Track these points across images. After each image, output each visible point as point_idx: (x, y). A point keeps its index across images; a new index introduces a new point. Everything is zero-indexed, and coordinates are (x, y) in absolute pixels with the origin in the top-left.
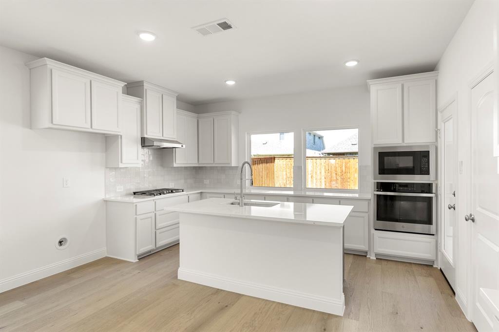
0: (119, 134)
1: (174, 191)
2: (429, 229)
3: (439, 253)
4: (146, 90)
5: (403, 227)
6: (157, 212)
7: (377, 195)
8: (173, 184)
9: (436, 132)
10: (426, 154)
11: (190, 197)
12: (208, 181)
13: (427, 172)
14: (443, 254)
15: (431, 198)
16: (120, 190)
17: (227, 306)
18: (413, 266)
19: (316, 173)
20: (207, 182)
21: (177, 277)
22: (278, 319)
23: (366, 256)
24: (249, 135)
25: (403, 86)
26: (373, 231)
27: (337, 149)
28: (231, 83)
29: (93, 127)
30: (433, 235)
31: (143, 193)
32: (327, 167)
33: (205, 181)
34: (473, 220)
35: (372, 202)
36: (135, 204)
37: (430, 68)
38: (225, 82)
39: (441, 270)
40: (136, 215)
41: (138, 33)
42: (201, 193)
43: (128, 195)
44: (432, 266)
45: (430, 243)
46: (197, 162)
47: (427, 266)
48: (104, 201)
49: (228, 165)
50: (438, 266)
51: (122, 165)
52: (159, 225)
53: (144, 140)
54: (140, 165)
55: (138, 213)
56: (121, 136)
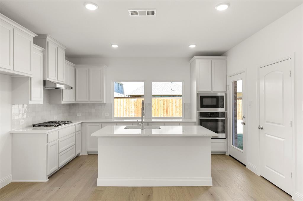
0: (29, 76)
1: (67, 123)
3: (228, 147)
4: (48, 42)
6: (59, 140)
7: (200, 119)
8: (56, 117)
10: (222, 97)
11: (76, 127)
12: (81, 114)
13: (223, 107)
15: (224, 120)
16: (22, 124)
17: (149, 196)
19: (129, 108)
20: (79, 115)
22: (185, 195)
24: (113, 82)
25: (211, 61)
27: (136, 92)
28: (115, 46)
29: (15, 70)
30: (225, 138)
31: (39, 125)
32: (136, 104)
33: (77, 114)
34: (262, 128)
35: (197, 123)
36: (47, 134)
38: (111, 45)
39: (230, 155)
40: (47, 143)
41: (85, 4)
42: (81, 123)
43: (29, 127)
44: (225, 154)
45: (224, 142)
46: (74, 100)
47: (223, 155)
48: (11, 133)
49: (101, 103)
50: (228, 154)
51: (30, 103)
52: (61, 150)
53: (45, 82)
54: (42, 103)
55: (49, 141)
56: (31, 78)
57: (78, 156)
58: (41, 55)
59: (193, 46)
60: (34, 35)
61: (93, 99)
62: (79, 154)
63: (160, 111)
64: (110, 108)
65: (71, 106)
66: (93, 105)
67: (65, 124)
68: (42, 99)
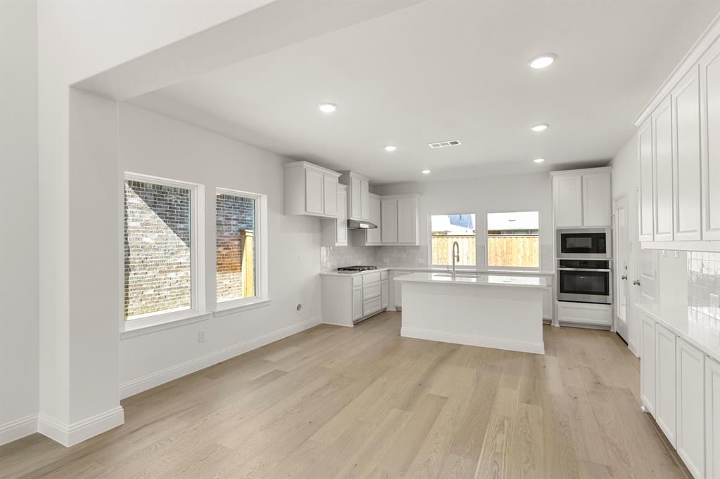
0: (335, 217)
2: (606, 299)
3: (615, 319)
4: (351, 178)
5: (584, 298)
6: (364, 286)
7: (561, 271)
9: (612, 217)
10: (603, 236)
13: (604, 251)
14: (618, 318)
15: (607, 273)
16: (329, 266)
18: (593, 331)
20: (387, 260)
21: (400, 335)
23: (550, 325)
24: (430, 216)
25: (582, 178)
26: (557, 302)
28: (426, 172)
29: (325, 213)
30: (610, 304)
31: (344, 269)
34: (639, 284)
35: (556, 276)
36: (352, 277)
37: (604, 164)
39: (617, 333)
40: (352, 287)
41: (385, 146)
42: (388, 270)
43: (334, 270)
44: (609, 331)
45: (607, 310)
46: (380, 242)
47: (605, 331)
48: (321, 275)
49: (412, 245)
50: (614, 330)
51: (337, 245)
52: (365, 297)
53: (348, 221)
54: (346, 245)
55: (354, 285)
56: (336, 219)
57: (384, 311)
58: (345, 193)
59: (539, 161)
60: (339, 175)
61: (403, 240)
62: (386, 308)
63: (534, 260)
64: (426, 251)
65: (377, 249)
66: (403, 248)
67: (369, 269)
68: (346, 241)
